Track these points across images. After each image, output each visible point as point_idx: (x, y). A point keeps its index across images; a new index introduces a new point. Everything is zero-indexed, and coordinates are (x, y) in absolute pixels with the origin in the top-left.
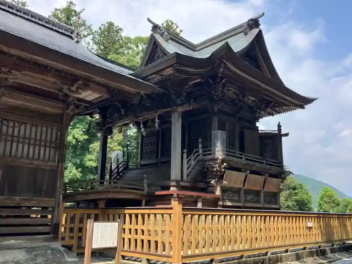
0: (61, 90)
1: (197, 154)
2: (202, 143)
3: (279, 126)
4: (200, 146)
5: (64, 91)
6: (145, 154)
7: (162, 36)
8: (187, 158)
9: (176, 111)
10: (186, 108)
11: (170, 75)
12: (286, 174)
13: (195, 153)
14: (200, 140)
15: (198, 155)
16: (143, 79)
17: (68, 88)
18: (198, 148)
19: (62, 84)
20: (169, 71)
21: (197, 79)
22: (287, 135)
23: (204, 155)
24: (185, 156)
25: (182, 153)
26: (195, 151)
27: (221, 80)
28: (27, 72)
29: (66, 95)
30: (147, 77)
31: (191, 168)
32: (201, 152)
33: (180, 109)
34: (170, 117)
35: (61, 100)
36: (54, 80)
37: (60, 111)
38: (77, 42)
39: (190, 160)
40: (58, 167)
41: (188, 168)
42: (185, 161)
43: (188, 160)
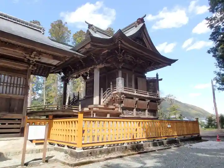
0: (25, 57)
1: (109, 91)
3: (157, 75)
4: (111, 86)
5: (27, 57)
6: (88, 92)
7: (93, 30)
8: (103, 93)
9: (96, 68)
10: (101, 66)
11: (89, 48)
12: (160, 101)
13: (109, 90)
14: (111, 83)
16: (77, 51)
17: (30, 56)
19: (26, 54)
20: (89, 46)
21: (106, 50)
22: (161, 80)
23: (113, 91)
24: (102, 91)
27: (122, 51)
28: (4, 48)
29: (29, 60)
30: (79, 50)
32: (112, 89)
33: (98, 67)
34: (93, 71)
35: (26, 63)
36: (21, 52)
37: (26, 69)
38: (43, 34)
39: (105, 94)
40: (24, 97)
41: (103, 98)
43: (104, 94)
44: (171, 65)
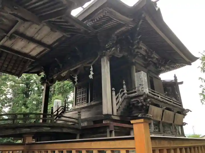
1: (122, 93)
2: (126, 84)
3: (175, 77)
4: (125, 87)
6: (79, 100)
8: (116, 94)
14: (124, 83)
15: (124, 94)
18: (123, 88)
22: (182, 83)
23: (128, 94)
24: (114, 93)
25: (112, 91)
26: (121, 90)
31: (119, 104)
32: (125, 91)
39: (118, 97)
41: (117, 104)
42: (114, 98)
43: (116, 97)
44: (191, 64)
